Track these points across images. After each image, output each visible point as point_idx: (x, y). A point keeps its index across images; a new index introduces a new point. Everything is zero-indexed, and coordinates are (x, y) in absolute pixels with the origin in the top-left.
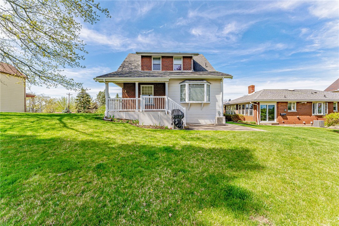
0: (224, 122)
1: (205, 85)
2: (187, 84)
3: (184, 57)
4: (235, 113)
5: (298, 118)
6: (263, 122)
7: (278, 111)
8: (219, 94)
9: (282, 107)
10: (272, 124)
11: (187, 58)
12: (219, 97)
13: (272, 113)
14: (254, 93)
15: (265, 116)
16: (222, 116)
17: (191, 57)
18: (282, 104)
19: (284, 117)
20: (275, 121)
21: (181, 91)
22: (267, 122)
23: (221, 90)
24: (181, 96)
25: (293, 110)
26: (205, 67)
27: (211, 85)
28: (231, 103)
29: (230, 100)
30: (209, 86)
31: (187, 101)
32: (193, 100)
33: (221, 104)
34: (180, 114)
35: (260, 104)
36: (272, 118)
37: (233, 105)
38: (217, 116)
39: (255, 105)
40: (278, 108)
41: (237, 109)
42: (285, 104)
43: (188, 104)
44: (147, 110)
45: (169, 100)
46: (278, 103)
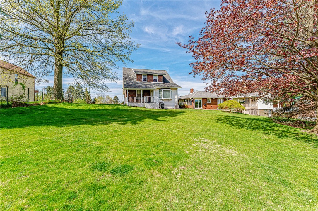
0: (178, 107)
1: (170, 91)
2: (162, 90)
3: (159, 76)
4: (183, 104)
5: (212, 106)
6: (196, 108)
7: (203, 103)
8: (176, 95)
9: (204, 101)
10: (200, 109)
11: (160, 76)
12: (176, 97)
13: (200, 104)
14: (193, 93)
15: (197, 106)
16: (177, 105)
17: (162, 76)
18: (205, 99)
19: (206, 106)
20: (202, 108)
21: (160, 93)
22: (198, 108)
23: (177, 93)
24: (160, 96)
25: (209, 103)
26: (168, 80)
27: (172, 91)
28: (181, 98)
29: (181, 96)
30: (171, 92)
31: (162, 98)
32: (165, 98)
33: (177, 100)
34: (163, 103)
35: (195, 99)
36: (200, 107)
37: (183, 99)
38: (175, 105)
39: (193, 100)
40: (203, 101)
41: (185, 102)
42: (206, 99)
43: (163, 99)
44: (148, 102)
45: (157, 98)
46: (203, 99)
